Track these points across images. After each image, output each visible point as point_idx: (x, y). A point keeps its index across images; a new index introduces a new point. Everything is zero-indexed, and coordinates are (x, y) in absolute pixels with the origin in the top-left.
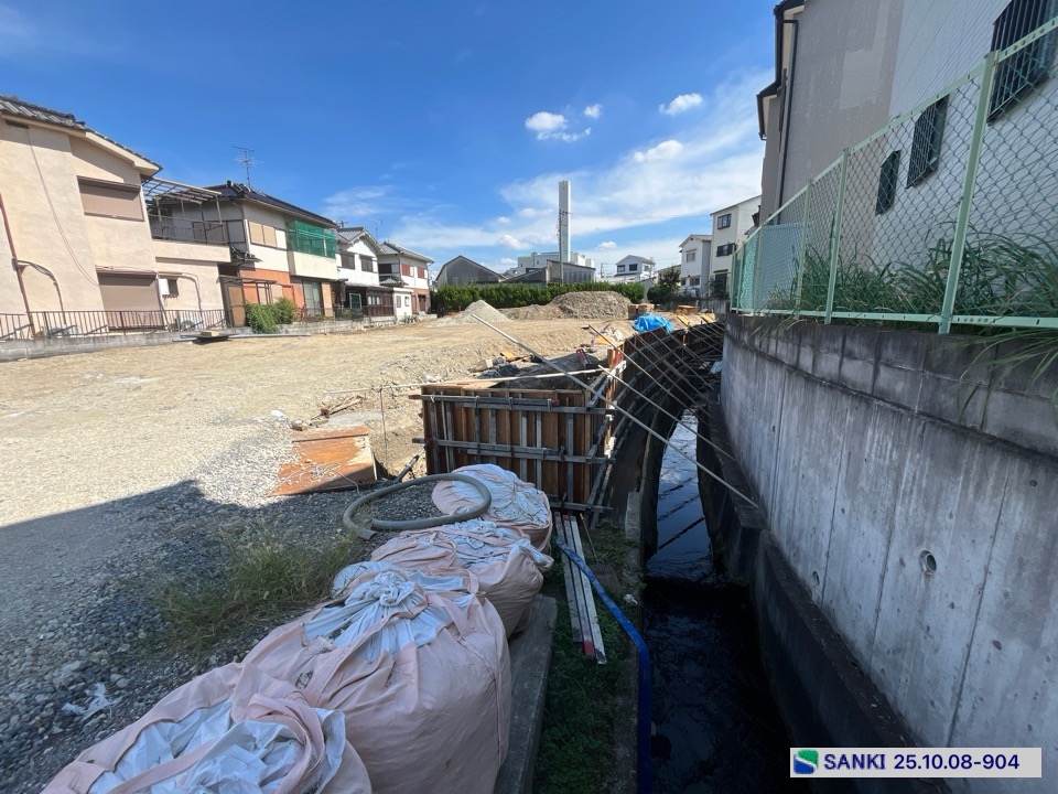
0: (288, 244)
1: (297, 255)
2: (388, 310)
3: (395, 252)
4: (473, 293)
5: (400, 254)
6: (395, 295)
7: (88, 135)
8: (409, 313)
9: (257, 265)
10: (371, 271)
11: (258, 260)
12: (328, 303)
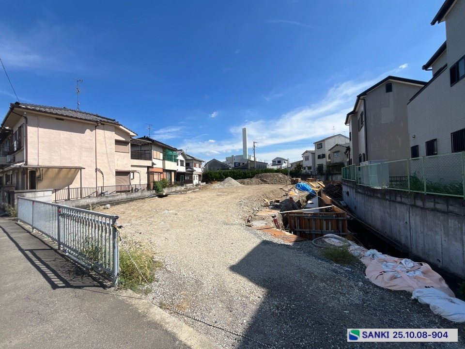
0: (163, 158)
1: (166, 162)
2: (191, 181)
3: (191, 158)
4: (220, 174)
5: (193, 159)
6: (194, 175)
7: (121, 127)
8: (197, 183)
9: (154, 166)
10: (183, 166)
11: (155, 164)
12: (173, 180)
